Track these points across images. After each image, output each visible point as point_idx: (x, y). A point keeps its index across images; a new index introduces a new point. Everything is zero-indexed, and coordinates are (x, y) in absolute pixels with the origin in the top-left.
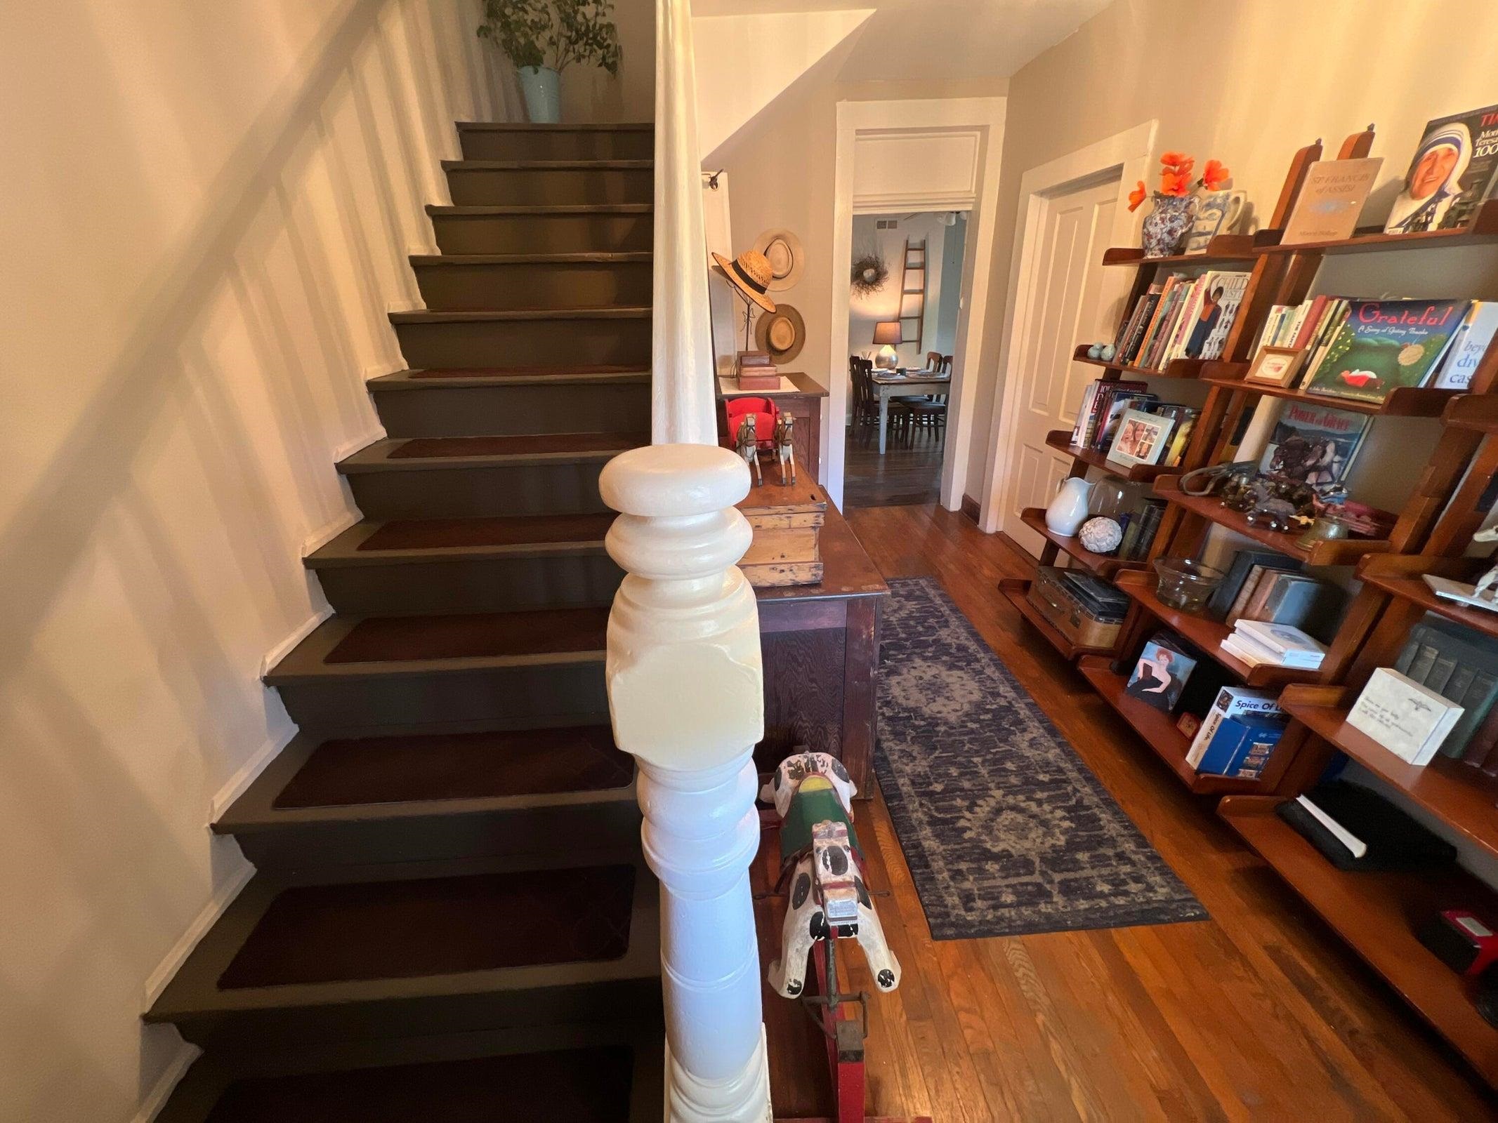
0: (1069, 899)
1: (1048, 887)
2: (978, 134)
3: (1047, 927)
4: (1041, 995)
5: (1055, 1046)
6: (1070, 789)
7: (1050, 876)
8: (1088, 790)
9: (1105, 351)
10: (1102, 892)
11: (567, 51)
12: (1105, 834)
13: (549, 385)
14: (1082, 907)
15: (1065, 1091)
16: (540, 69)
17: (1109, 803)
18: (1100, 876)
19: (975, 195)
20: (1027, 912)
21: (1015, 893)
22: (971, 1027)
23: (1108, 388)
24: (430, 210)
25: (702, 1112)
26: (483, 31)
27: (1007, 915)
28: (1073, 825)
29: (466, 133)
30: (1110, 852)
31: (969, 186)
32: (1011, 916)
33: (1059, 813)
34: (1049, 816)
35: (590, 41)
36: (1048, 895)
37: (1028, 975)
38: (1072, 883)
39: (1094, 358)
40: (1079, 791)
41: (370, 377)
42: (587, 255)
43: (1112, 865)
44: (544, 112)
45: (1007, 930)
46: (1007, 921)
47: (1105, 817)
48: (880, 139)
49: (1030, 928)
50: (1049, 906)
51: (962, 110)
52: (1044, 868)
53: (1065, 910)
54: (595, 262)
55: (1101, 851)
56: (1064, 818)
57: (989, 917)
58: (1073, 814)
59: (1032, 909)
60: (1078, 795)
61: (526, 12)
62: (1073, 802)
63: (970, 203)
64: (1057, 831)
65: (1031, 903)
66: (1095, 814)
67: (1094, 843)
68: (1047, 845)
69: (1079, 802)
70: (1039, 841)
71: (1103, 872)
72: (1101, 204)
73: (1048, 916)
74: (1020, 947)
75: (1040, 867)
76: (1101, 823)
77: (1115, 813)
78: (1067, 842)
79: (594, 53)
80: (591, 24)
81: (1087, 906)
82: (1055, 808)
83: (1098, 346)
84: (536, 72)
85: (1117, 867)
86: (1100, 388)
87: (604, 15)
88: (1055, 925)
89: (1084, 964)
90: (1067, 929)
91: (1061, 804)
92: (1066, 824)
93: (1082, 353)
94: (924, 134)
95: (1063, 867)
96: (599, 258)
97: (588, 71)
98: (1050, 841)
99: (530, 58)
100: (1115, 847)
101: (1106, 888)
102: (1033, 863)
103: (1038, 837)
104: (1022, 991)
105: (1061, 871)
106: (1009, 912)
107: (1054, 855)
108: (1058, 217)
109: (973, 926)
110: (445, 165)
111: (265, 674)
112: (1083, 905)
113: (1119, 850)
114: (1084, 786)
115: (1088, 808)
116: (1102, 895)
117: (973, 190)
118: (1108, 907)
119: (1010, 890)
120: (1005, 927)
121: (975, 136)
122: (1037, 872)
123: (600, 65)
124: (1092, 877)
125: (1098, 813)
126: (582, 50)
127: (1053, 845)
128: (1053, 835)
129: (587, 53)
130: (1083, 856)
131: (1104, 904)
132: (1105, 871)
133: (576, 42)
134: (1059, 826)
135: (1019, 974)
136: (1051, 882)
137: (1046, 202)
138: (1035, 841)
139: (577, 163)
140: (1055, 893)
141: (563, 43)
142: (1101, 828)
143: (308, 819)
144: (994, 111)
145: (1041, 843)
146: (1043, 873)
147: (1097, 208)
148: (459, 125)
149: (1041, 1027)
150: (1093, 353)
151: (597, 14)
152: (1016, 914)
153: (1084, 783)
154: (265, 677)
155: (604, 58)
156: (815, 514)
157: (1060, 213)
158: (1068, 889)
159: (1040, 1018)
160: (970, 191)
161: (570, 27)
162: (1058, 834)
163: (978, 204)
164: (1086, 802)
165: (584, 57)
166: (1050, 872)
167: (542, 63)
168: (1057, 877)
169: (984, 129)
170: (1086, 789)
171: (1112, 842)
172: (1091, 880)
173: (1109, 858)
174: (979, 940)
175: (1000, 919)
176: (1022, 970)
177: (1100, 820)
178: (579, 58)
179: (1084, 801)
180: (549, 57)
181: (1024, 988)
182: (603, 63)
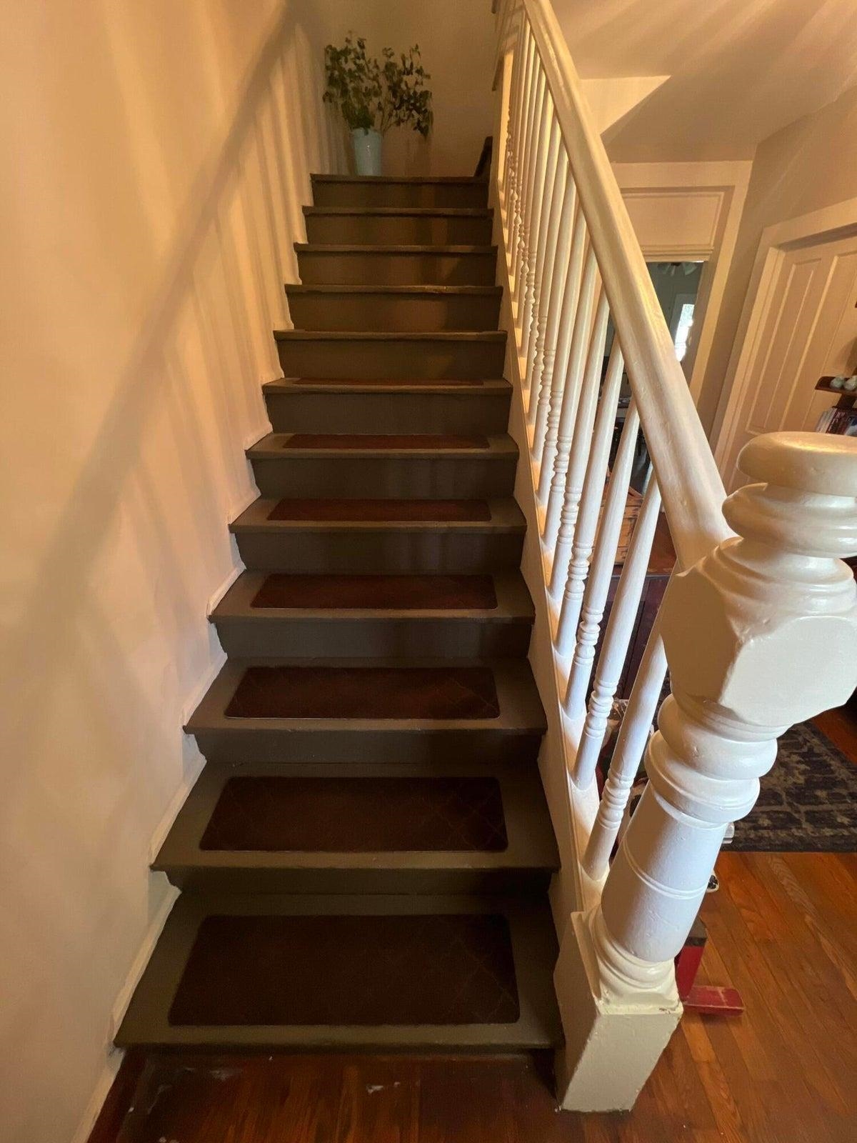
0: (816, 827)
1: (796, 816)
2: (722, 194)
3: (801, 848)
4: (805, 901)
5: (824, 941)
6: (800, 739)
7: (797, 808)
8: (816, 741)
9: (849, 382)
10: (842, 823)
11: (390, 115)
12: (836, 777)
13: (406, 393)
14: (828, 834)
15: (839, 977)
16: (369, 131)
17: (836, 753)
18: (840, 811)
19: (713, 248)
20: (783, 834)
21: (770, 818)
22: (753, 922)
23: (843, 414)
24: (296, 246)
25: (633, 983)
26: (328, 97)
27: (767, 835)
28: (808, 768)
29: (318, 183)
30: (844, 792)
31: (708, 239)
32: (770, 837)
33: (795, 758)
34: (786, 760)
35: (411, 107)
36: (797, 823)
37: (792, 885)
38: (816, 814)
39: (836, 388)
40: (809, 742)
41: (264, 383)
42: (426, 287)
43: (846, 802)
44: (368, 168)
45: (769, 848)
46: (767, 840)
47: (835, 764)
48: (651, 197)
49: (786, 847)
50: (800, 831)
51: (715, 172)
52: (790, 800)
53: (813, 835)
54: (432, 294)
55: (836, 790)
56: (798, 762)
57: (752, 836)
58: (807, 759)
59: (786, 832)
60: (808, 744)
61: (362, 81)
62: (805, 750)
63: (708, 254)
64: (796, 772)
65: (783, 828)
66: (825, 761)
67: (829, 784)
68: (789, 782)
69: (811, 749)
70: (782, 778)
71: (841, 808)
72: (840, 255)
73: (801, 839)
74: (780, 861)
75: (788, 799)
76: (832, 768)
77: (843, 761)
78: (806, 781)
79: (411, 118)
80: (412, 92)
81: (832, 834)
82: (791, 753)
83: (842, 378)
84: (367, 133)
85: (852, 804)
86: (836, 414)
87: (422, 83)
88: (807, 846)
89: (837, 880)
90: (819, 850)
91: (795, 751)
92: (803, 767)
93: (825, 384)
94: (675, 194)
95: (806, 801)
96: (436, 290)
97: (405, 134)
98: (791, 780)
99: (362, 121)
100: (847, 788)
101: (846, 820)
102: (780, 796)
103: (781, 776)
104: (790, 897)
105: (805, 804)
106: (768, 833)
107: (797, 791)
108: (794, 267)
109: (741, 842)
110: (305, 209)
111: (210, 614)
112: (828, 832)
113: (851, 791)
114: (813, 738)
115: (819, 755)
116: (842, 825)
117: (712, 243)
118: (849, 836)
119: (765, 816)
120: (766, 845)
121: (720, 196)
122: (785, 803)
123: (415, 129)
124: (832, 811)
125: (828, 760)
126: (402, 115)
127: (795, 783)
128: (793, 776)
129: (406, 118)
130: (821, 794)
131: (846, 833)
132: (842, 807)
133: (399, 108)
134: (797, 769)
135: (784, 883)
136: (798, 812)
137: (783, 254)
138: (778, 778)
139: (405, 210)
140: (803, 820)
141: (388, 108)
142: (833, 772)
143: (253, 728)
144: (739, 173)
145: (785, 780)
146: (790, 804)
147: (836, 259)
148: (313, 177)
149: (810, 926)
150: (836, 383)
151: (417, 83)
152: (774, 835)
153: (812, 735)
154: (210, 616)
155: (419, 123)
156: (634, 508)
157: (797, 264)
158: (813, 818)
159: (808, 919)
160: (709, 245)
161: (394, 95)
162: (797, 775)
163: (716, 254)
164: (816, 750)
165: (403, 121)
166: (795, 804)
167: (373, 125)
168: (803, 809)
169: (729, 190)
170: (814, 740)
171: (843, 783)
172: (832, 813)
173: (844, 797)
174: (746, 854)
175: (761, 838)
176: (785, 879)
177: (830, 765)
178: (399, 122)
179: (815, 750)
180: (377, 122)
181: (791, 894)
182: (418, 126)
